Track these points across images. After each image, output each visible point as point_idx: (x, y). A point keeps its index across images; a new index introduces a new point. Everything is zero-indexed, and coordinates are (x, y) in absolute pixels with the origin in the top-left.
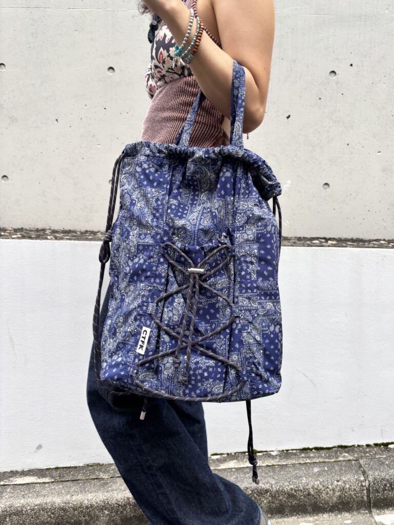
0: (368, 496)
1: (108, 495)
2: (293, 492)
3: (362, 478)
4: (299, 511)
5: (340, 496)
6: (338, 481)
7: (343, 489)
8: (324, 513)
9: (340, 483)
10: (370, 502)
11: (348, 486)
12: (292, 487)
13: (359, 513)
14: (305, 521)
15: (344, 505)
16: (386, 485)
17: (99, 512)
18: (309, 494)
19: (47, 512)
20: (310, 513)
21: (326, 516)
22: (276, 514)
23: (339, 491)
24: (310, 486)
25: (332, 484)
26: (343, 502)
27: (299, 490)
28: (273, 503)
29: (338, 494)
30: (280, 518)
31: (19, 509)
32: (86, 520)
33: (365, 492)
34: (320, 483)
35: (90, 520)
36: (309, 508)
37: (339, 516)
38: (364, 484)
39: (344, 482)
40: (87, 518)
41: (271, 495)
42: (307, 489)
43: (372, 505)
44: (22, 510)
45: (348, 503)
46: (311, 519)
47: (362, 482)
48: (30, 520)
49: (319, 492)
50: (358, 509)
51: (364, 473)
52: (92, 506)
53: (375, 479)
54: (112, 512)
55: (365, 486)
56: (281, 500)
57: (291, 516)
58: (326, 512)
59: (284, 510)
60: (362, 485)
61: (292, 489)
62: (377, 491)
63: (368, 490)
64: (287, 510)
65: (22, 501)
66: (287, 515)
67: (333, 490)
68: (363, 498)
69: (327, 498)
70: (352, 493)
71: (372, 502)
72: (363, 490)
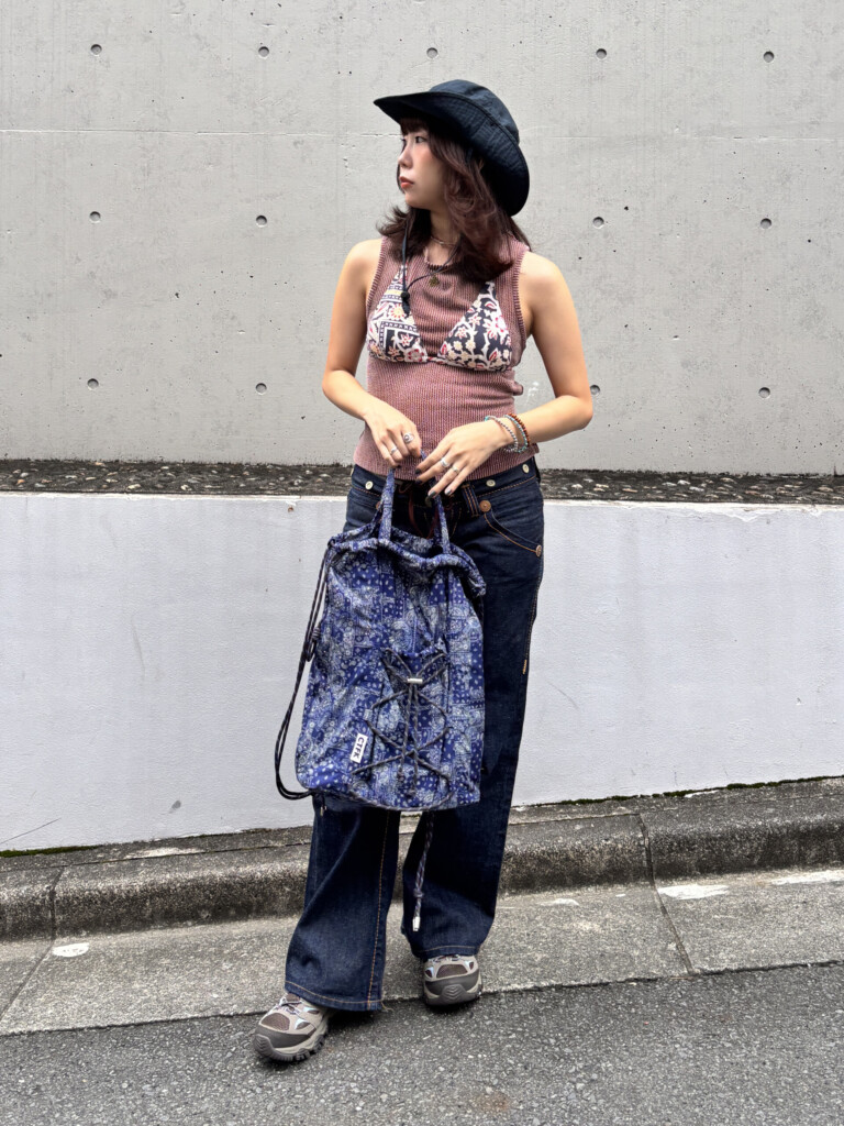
0: (649, 861)
1: (289, 865)
2: (546, 856)
3: (640, 835)
4: (555, 884)
5: (610, 861)
6: (607, 840)
7: (613, 851)
8: (588, 886)
9: (609, 842)
10: (652, 870)
11: (620, 846)
12: (544, 848)
13: (637, 885)
14: (562, 897)
15: (616, 872)
16: (672, 844)
17: (277, 889)
18: (567, 859)
19: (204, 891)
20: (569, 886)
21: (591, 889)
22: (522, 888)
23: (608, 853)
24: (568, 847)
25: (598, 844)
26: (614, 870)
27: (553, 853)
28: (518, 872)
29: (607, 857)
30: (529, 893)
31: (165, 887)
32: (258, 902)
33: (644, 854)
34: (583, 843)
35: (264, 901)
36: (568, 879)
37: (610, 890)
38: (642, 843)
39: (616, 841)
40: (260, 898)
41: (515, 862)
42: (565, 851)
43: (655, 873)
44: (169, 888)
45: (621, 871)
46: (571, 894)
47: (639, 839)
48: (180, 904)
49: (580, 855)
50: (636, 879)
51: (643, 829)
52: (267, 879)
53: (657, 835)
54: (294, 890)
55: (644, 846)
56: (529, 868)
57: (544, 891)
58: (592, 884)
59: (533, 882)
60: (639, 845)
61: (543, 852)
62: (661, 853)
63: (648, 851)
64: (538, 883)
65: (168, 876)
66: (538, 890)
67: (601, 851)
68: (641, 862)
69: (592, 865)
70: (627, 856)
71: (654, 868)
72: (641, 852)
